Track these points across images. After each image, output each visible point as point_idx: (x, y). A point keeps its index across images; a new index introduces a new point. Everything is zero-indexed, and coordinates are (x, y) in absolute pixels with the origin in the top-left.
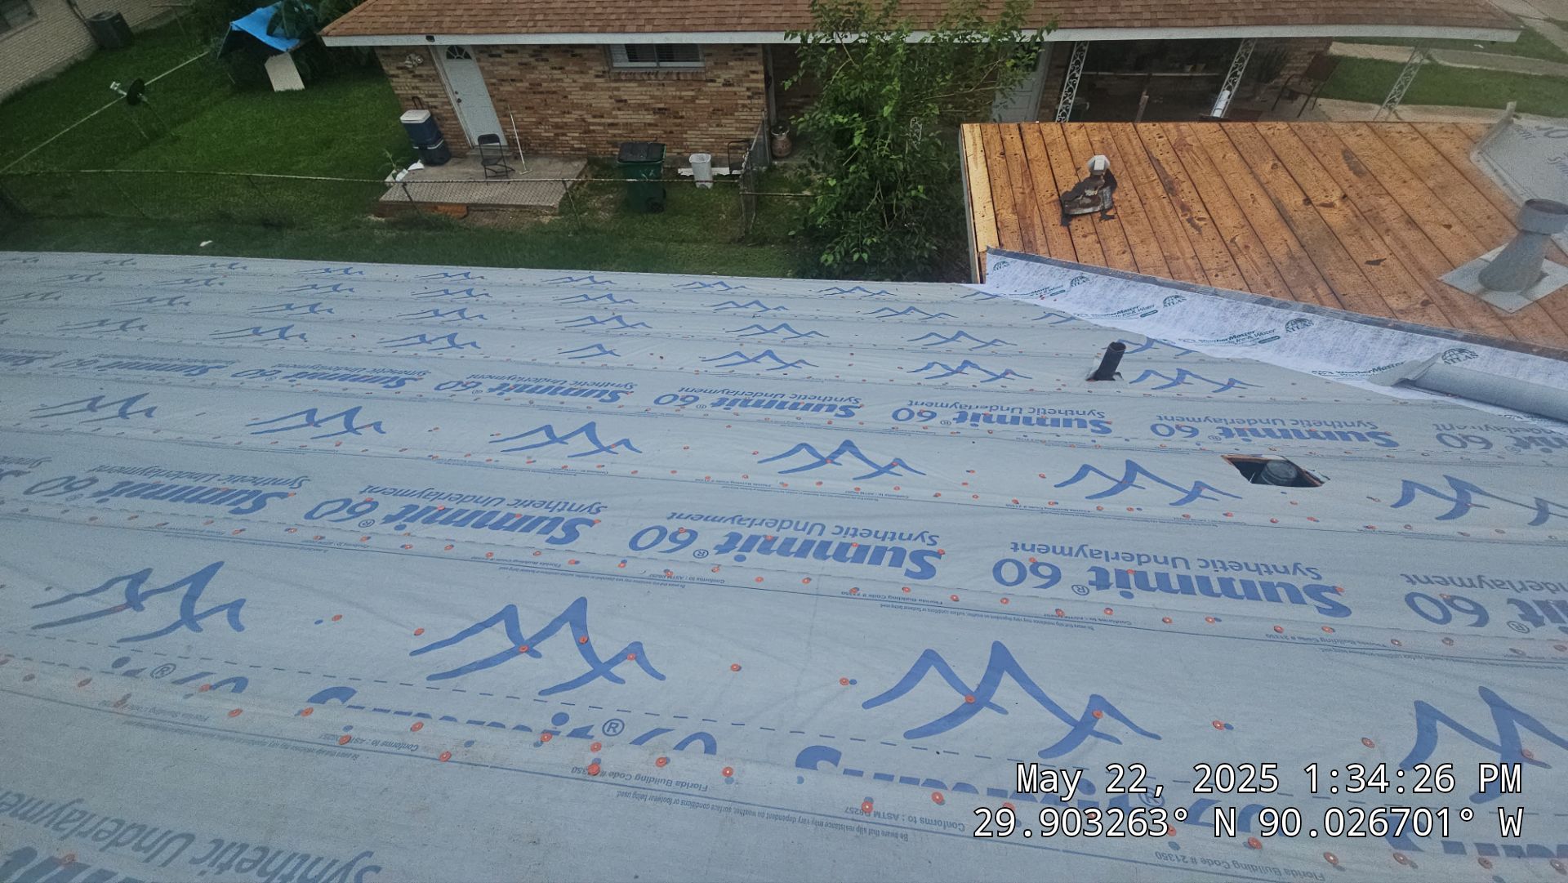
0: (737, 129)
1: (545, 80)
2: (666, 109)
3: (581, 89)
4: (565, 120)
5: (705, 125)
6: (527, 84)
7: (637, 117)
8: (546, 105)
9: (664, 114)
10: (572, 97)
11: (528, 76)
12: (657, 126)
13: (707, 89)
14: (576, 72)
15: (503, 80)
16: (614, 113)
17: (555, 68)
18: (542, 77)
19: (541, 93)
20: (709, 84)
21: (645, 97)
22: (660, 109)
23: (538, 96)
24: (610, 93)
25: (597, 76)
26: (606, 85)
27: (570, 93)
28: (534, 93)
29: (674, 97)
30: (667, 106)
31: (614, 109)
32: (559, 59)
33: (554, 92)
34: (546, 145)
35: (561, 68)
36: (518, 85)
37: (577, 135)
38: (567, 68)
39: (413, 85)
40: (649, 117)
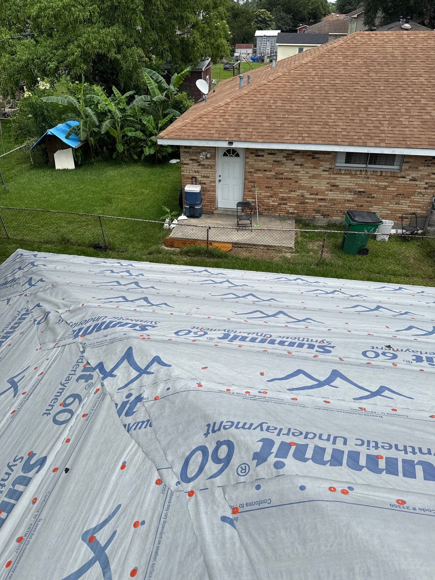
0: (409, 206)
1: (287, 172)
2: (363, 192)
3: (310, 177)
4: (289, 195)
5: (388, 203)
6: (274, 173)
7: (342, 195)
8: (281, 186)
9: (360, 194)
10: (301, 182)
11: (277, 169)
12: (353, 201)
13: (398, 182)
14: (311, 168)
15: (258, 170)
16: (326, 192)
17: (297, 165)
18: (286, 169)
19: (282, 179)
20: (400, 179)
21: (352, 184)
22: (359, 192)
23: (278, 181)
24: (329, 181)
25: (325, 171)
26: (329, 176)
27: (301, 179)
28: (276, 178)
29: (372, 185)
30: (365, 190)
31: (327, 190)
32: (303, 160)
33: (290, 179)
34: (269, 210)
35: (301, 165)
36: (267, 173)
37: (295, 205)
38: (306, 165)
39: (196, 170)
40: (350, 196)
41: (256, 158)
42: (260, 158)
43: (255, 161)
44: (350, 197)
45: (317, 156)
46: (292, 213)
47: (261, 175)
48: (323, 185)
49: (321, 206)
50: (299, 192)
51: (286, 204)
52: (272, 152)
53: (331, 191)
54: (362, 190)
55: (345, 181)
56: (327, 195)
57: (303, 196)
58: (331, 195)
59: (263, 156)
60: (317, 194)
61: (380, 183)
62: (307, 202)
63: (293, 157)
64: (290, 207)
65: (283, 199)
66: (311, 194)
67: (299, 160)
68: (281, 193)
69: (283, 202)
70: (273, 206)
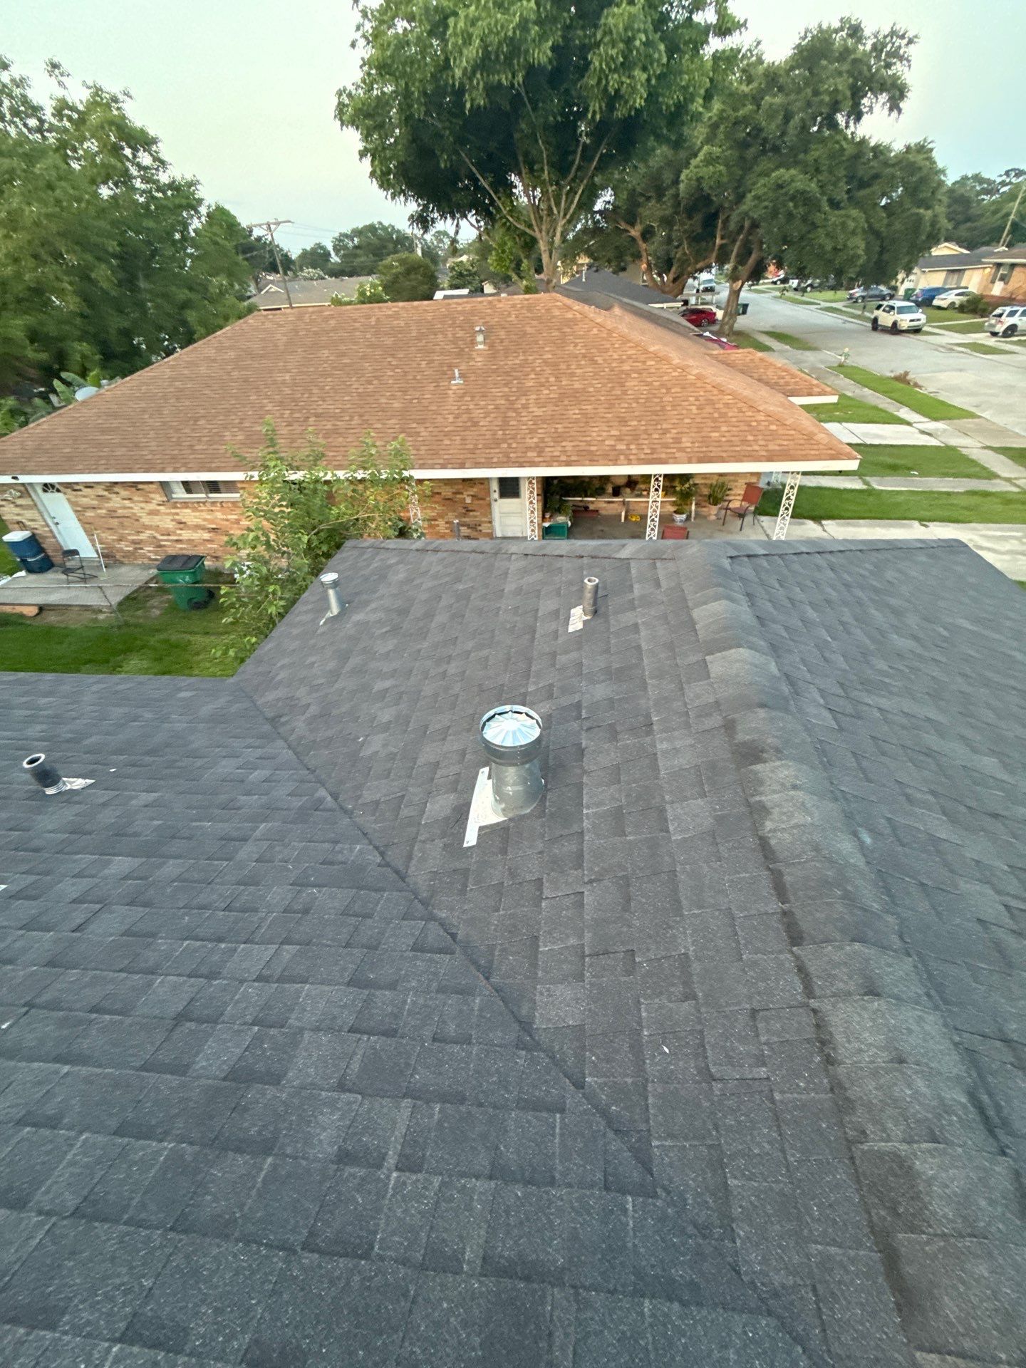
1: (119, 508)
2: (217, 529)
3: (150, 514)
4: (139, 538)
7: (197, 534)
8: (123, 527)
9: (217, 532)
10: (142, 520)
11: (105, 505)
12: (213, 541)
14: (142, 502)
15: (85, 509)
16: (177, 532)
17: (125, 499)
18: (116, 505)
19: (118, 517)
21: (200, 520)
22: (213, 529)
23: (116, 520)
24: (171, 517)
25: (159, 505)
26: (169, 511)
27: (140, 517)
28: (112, 517)
30: (218, 526)
31: (177, 529)
32: (128, 493)
33: (128, 517)
35: (129, 499)
36: (99, 511)
37: (151, 549)
38: (134, 499)
39: (16, 512)
41: (75, 493)
42: (79, 493)
43: (76, 496)
44: (206, 536)
45: (140, 486)
46: (156, 560)
47: (92, 514)
48: (168, 524)
49: (181, 549)
50: (148, 533)
51: (141, 549)
52: (89, 486)
53: (181, 529)
54: (214, 526)
55: (188, 515)
56: (180, 535)
57: (155, 537)
58: (186, 535)
59: (80, 490)
60: (169, 535)
61: (229, 517)
62: (164, 546)
63: (116, 489)
64: (149, 551)
65: (134, 542)
66: (163, 535)
67: (124, 493)
68: (129, 535)
69: (138, 546)
70: (129, 551)
